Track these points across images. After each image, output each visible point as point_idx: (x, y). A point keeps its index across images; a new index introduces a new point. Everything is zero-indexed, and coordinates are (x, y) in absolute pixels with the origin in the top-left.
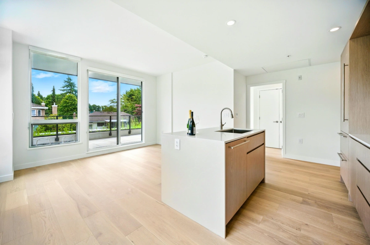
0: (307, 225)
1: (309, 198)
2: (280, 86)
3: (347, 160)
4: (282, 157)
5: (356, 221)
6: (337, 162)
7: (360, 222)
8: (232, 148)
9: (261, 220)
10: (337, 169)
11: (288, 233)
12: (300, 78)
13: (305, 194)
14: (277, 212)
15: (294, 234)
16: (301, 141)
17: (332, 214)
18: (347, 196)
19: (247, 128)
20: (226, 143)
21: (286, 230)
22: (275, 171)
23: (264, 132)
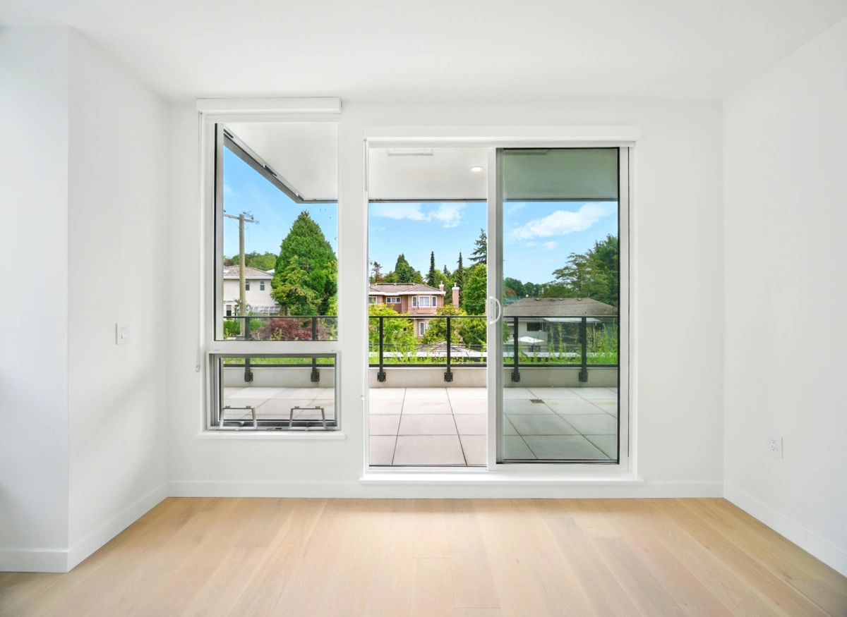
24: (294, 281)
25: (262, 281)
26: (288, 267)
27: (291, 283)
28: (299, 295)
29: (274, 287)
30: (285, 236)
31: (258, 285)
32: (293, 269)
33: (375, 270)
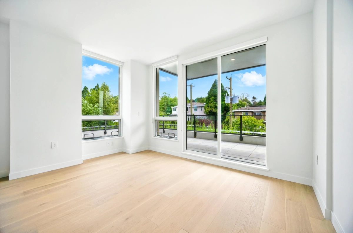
24: (212, 107)
25: (202, 107)
26: (210, 101)
27: (211, 107)
28: (213, 112)
29: (205, 109)
30: (209, 90)
31: (200, 108)
32: (212, 102)
33: (253, 100)
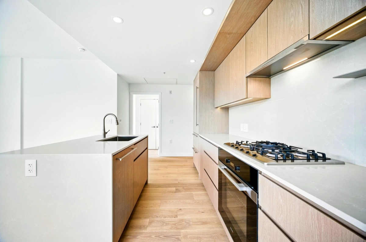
0: (181, 209)
1: (179, 186)
2: (157, 97)
3: (198, 152)
4: (159, 156)
5: (204, 192)
6: (191, 154)
7: (206, 192)
8: (121, 160)
9: (147, 224)
10: (191, 158)
11: (169, 224)
12: (171, 92)
13: (177, 184)
14: (160, 208)
15: (174, 223)
16: (171, 141)
17: (193, 193)
18: (198, 176)
19: (129, 134)
20: (113, 156)
21: (168, 223)
22: (155, 170)
23: (147, 137)
